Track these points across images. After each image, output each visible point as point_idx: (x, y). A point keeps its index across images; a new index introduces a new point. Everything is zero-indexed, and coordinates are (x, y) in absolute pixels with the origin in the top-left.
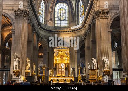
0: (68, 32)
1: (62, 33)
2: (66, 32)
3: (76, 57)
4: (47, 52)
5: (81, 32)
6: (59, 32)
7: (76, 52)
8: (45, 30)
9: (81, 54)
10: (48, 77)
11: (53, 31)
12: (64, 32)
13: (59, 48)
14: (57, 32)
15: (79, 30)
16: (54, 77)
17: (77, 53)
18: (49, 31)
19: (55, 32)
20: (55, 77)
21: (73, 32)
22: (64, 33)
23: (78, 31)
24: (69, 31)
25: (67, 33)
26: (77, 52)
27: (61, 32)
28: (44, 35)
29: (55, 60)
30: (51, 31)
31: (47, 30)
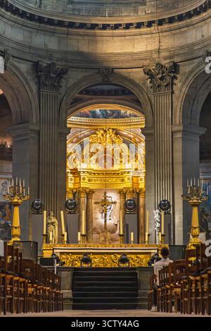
0: (139, 25)
1: (108, 32)
2: (128, 26)
3: (178, 156)
4: (31, 127)
5: (205, 28)
6: (94, 26)
7: (175, 128)
8: (23, 14)
9: (202, 137)
10: (36, 244)
11: (61, 24)
12: (117, 27)
13: (94, 115)
14: (82, 26)
15: (195, 19)
16: (68, 242)
17: (184, 132)
18: (41, 20)
19: (71, 25)
20: (72, 246)
21: (165, 26)
22: (117, 31)
23: (189, 21)
24: (145, 20)
25: (133, 31)
26: (181, 128)
27: (105, 27)
28: (17, 43)
29: (70, 176)
30: (50, 22)
31: (31, 17)
